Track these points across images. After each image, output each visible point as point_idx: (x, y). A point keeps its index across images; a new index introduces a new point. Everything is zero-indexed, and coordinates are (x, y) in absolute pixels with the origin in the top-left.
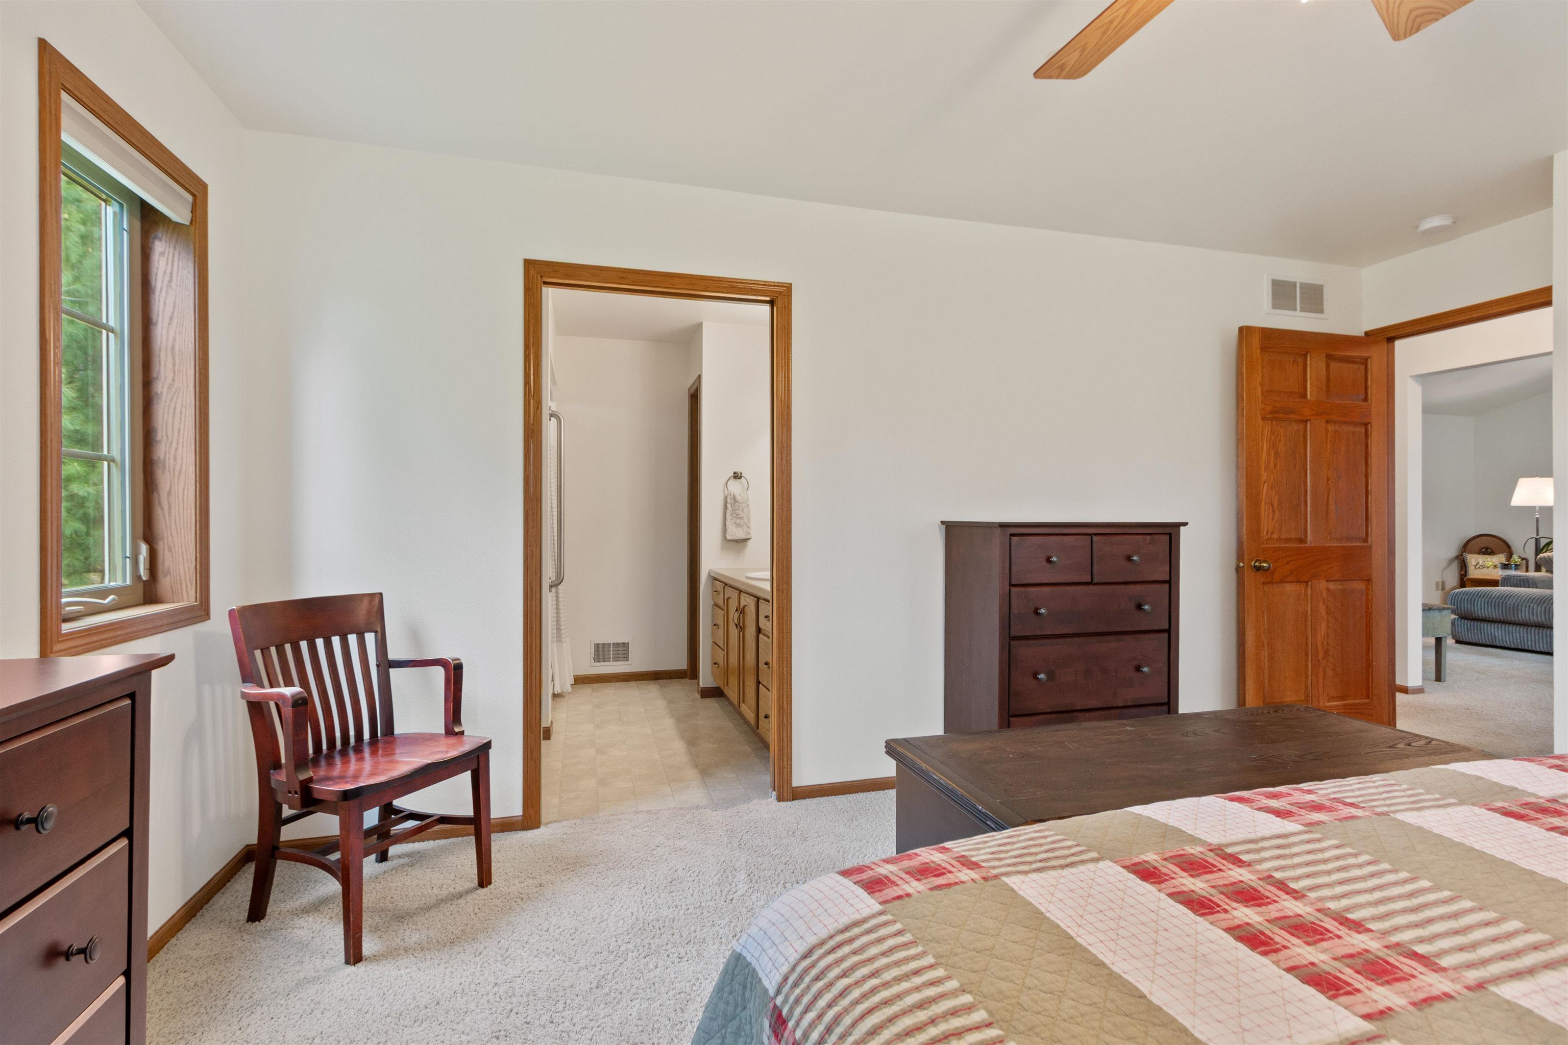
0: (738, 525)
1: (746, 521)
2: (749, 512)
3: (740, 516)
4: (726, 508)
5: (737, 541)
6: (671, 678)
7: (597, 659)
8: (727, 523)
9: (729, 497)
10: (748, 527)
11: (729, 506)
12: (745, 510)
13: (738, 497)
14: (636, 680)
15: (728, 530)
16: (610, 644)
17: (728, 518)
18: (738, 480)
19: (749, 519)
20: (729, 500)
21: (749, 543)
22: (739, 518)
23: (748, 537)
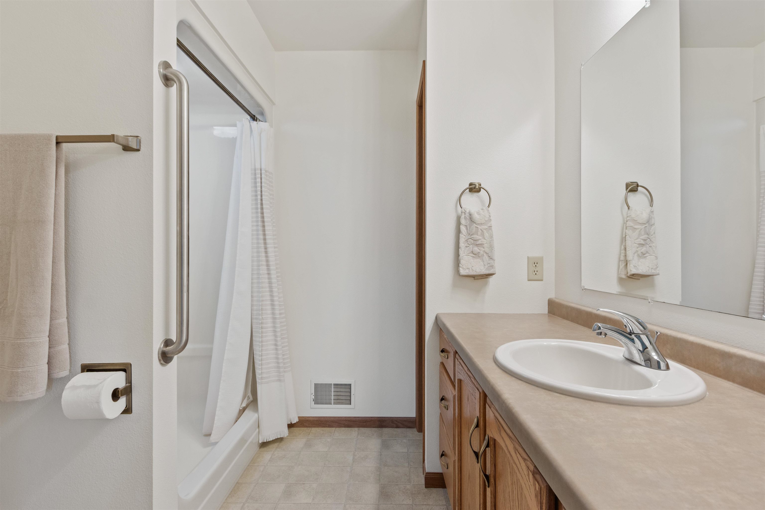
0: (476, 255)
1: (487, 250)
2: (491, 237)
3: (479, 242)
4: (458, 231)
5: (474, 277)
6: (397, 427)
7: (317, 401)
8: (461, 252)
9: (463, 216)
10: (491, 258)
11: (463, 228)
12: (486, 235)
13: (476, 217)
14: (359, 426)
15: (462, 262)
16: (331, 384)
17: (462, 244)
18: (476, 194)
19: (491, 247)
20: (463, 221)
21: (491, 280)
22: (477, 245)
23: (491, 272)
